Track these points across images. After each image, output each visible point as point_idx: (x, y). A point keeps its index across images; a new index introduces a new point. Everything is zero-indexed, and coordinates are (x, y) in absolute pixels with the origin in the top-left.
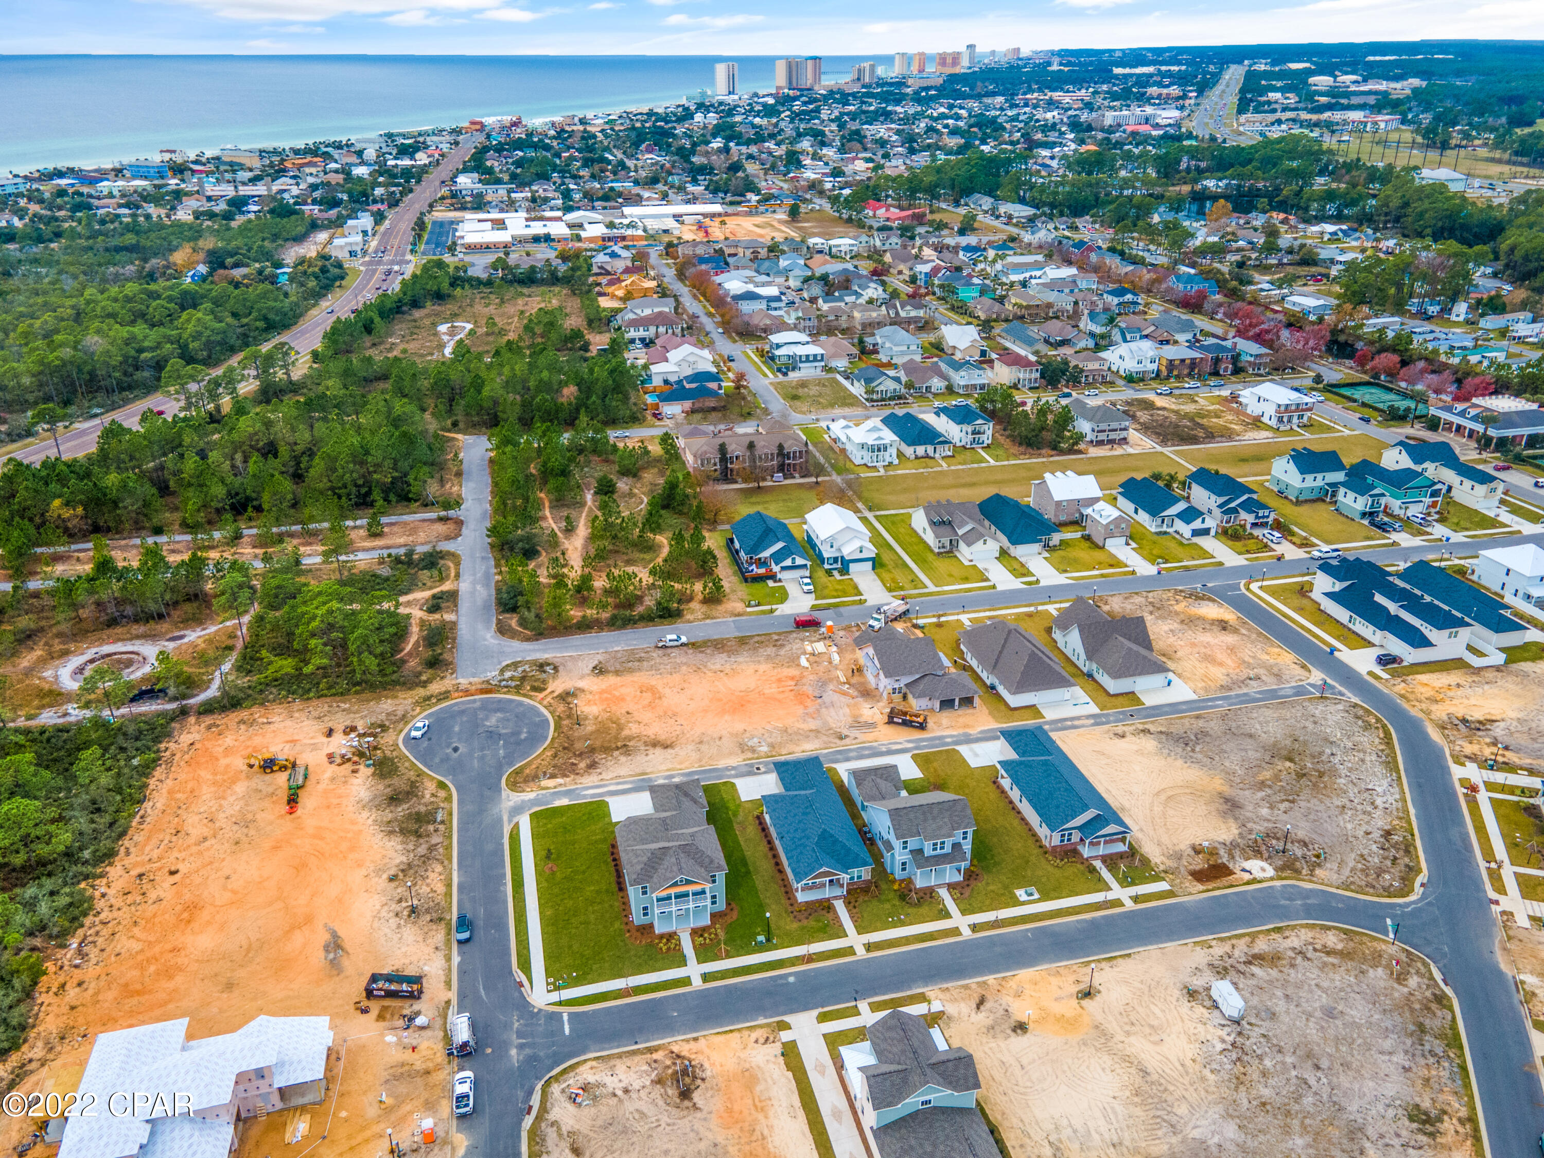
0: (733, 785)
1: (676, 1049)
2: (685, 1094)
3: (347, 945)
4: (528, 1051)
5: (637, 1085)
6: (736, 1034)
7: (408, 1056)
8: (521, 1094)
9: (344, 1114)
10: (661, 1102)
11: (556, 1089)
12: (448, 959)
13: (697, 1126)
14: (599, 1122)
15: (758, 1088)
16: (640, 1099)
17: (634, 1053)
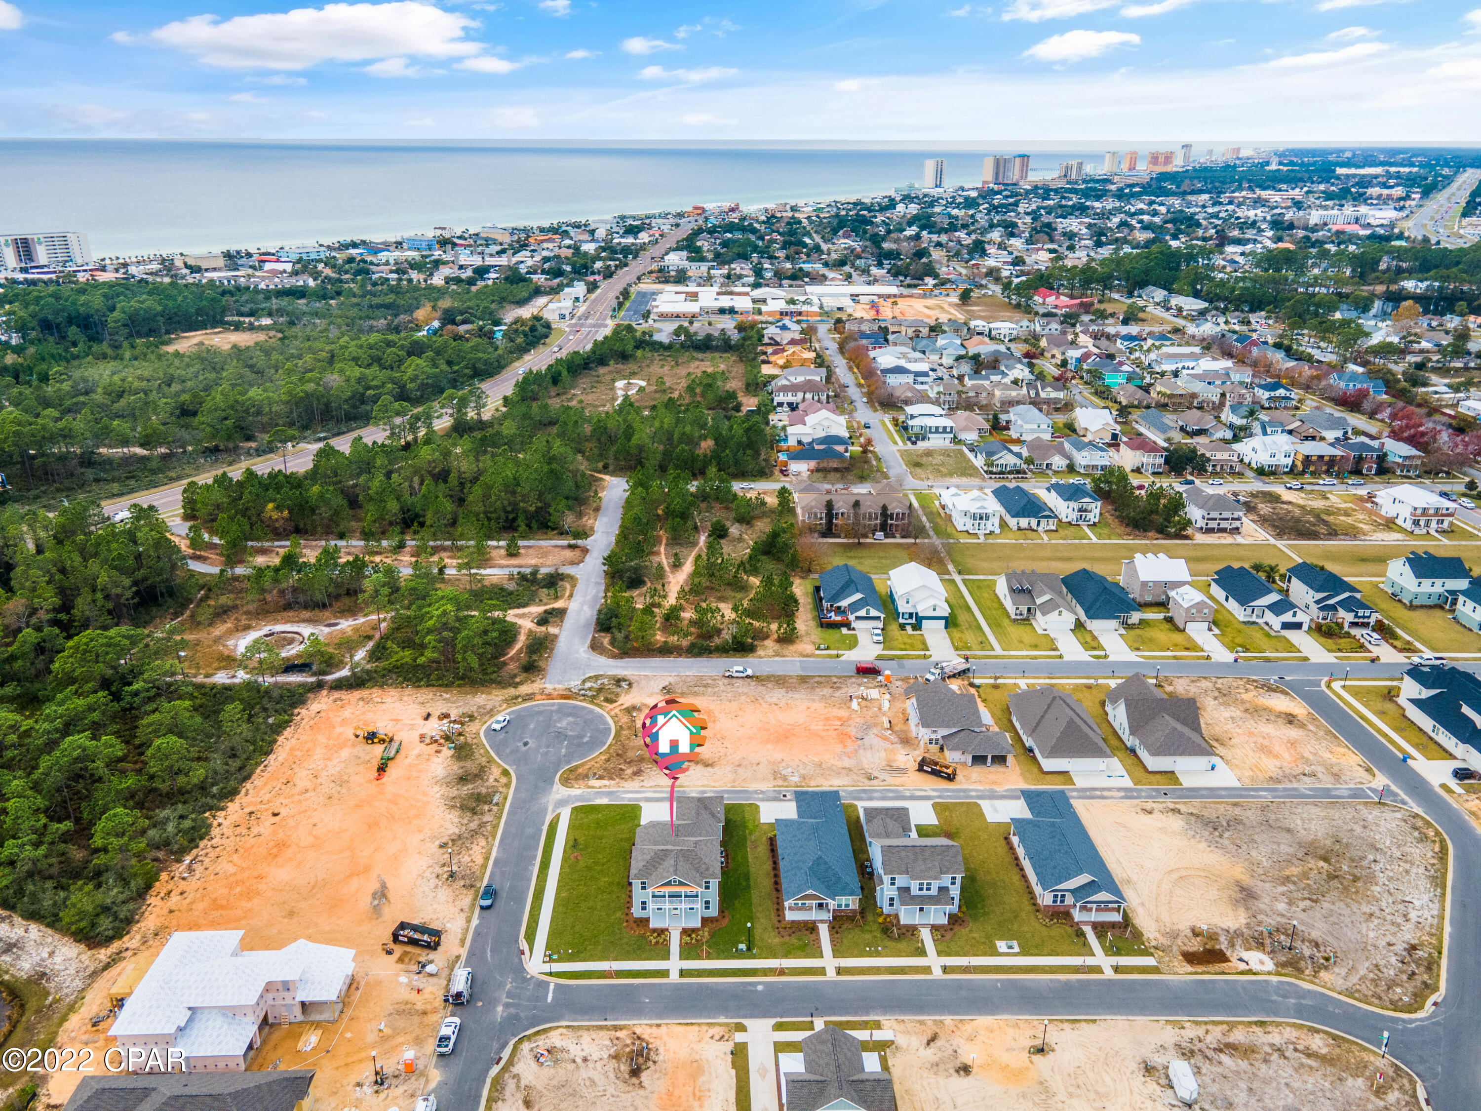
0: (757, 807)
1: (638, 1031)
2: (635, 1072)
3: (391, 895)
4: (512, 1010)
5: (595, 1057)
6: (696, 1028)
7: (413, 996)
8: (495, 1046)
9: (349, 1035)
10: (612, 1075)
11: (526, 1046)
12: (469, 920)
13: (638, 1102)
14: (555, 1082)
15: (702, 1079)
16: (595, 1069)
17: (601, 1028)
